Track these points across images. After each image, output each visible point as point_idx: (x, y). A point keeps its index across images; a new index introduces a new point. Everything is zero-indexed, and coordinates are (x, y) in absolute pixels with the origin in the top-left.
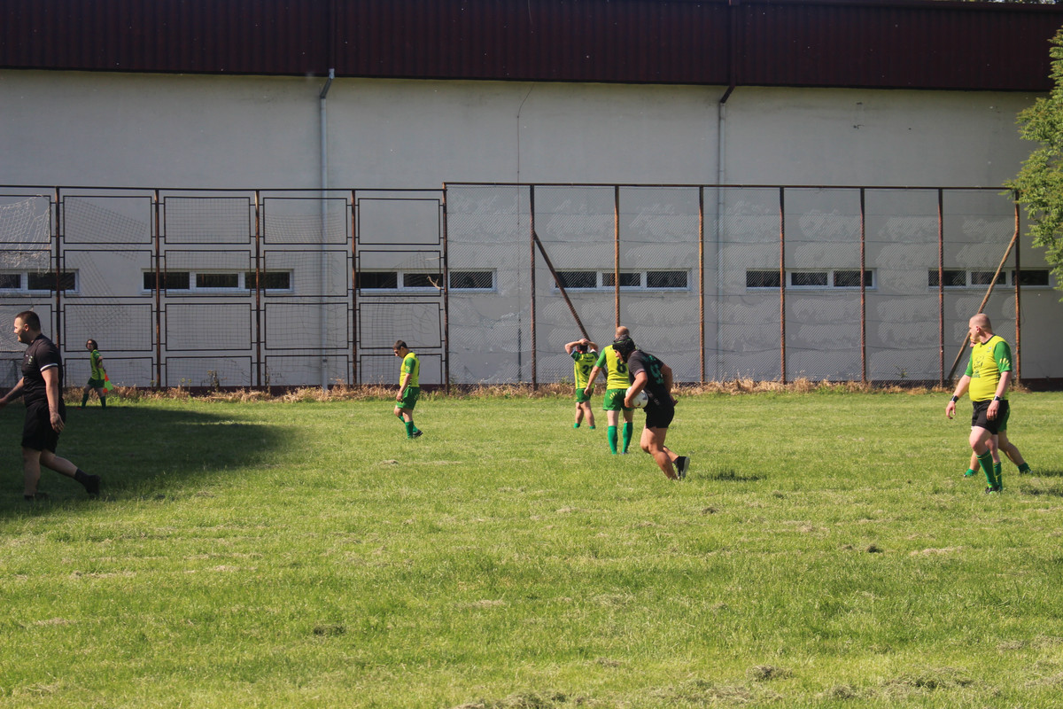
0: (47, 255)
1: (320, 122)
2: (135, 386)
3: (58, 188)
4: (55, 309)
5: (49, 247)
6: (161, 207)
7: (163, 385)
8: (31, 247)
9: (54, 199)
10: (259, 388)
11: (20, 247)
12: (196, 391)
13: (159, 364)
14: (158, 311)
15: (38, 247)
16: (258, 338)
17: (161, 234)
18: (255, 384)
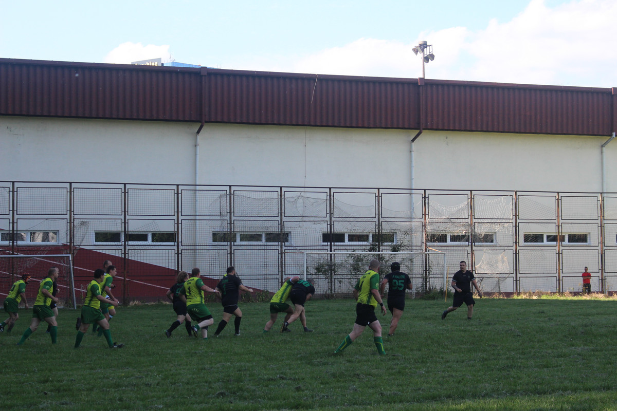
0: (511, 225)
1: (602, 159)
2: (549, 291)
3: (516, 192)
4: (514, 252)
5: (511, 221)
6: (560, 201)
7: (561, 291)
8: (504, 221)
9: (514, 197)
10: (602, 292)
11: (499, 221)
12: (575, 294)
13: (559, 280)
14: (559, 253)
15: (507, 221)
16: (602, 267)
17: (560, 215)
18: (600, 290)
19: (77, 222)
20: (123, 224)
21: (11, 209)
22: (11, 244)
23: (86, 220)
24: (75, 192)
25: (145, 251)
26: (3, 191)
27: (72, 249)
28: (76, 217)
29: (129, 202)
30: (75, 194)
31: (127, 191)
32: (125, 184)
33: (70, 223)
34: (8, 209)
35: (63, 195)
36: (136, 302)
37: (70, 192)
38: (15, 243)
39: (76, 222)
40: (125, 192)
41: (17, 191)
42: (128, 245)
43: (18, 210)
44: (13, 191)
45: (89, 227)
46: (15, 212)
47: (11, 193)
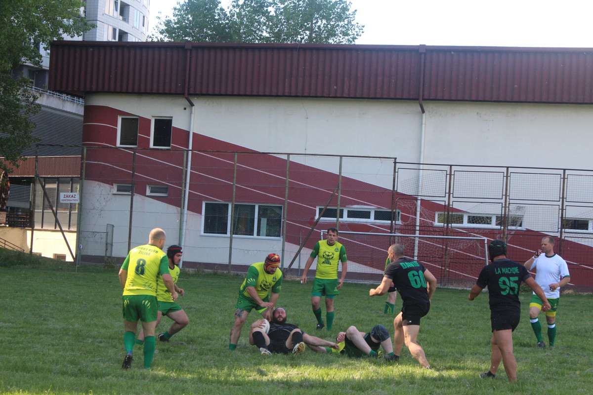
19: (513, 207)
20: (560, 210)
21: (447, 191)
22: (446, 225)
23: (522, 205)
24: (511, 176)
25: (583, 240)
26: (441, 174)
27: (506, 233)
28: (511, 201)
29: (568, 188)
30: (511, 179)
31: (566, 177)
32: (564, 170)
33: (505, 207)
34: (444, 191)
35: (499, 179)
36: (571, 291)
37: (507, 177)
38: (450, 225)
39: (511, 207)
40: (564, 178)
41: (454, 175)
42: (565, 232)
43: (454, 193)
44: (450, 175)
45: (526, 212)
46: (451, 195)
47: (448, 176)
